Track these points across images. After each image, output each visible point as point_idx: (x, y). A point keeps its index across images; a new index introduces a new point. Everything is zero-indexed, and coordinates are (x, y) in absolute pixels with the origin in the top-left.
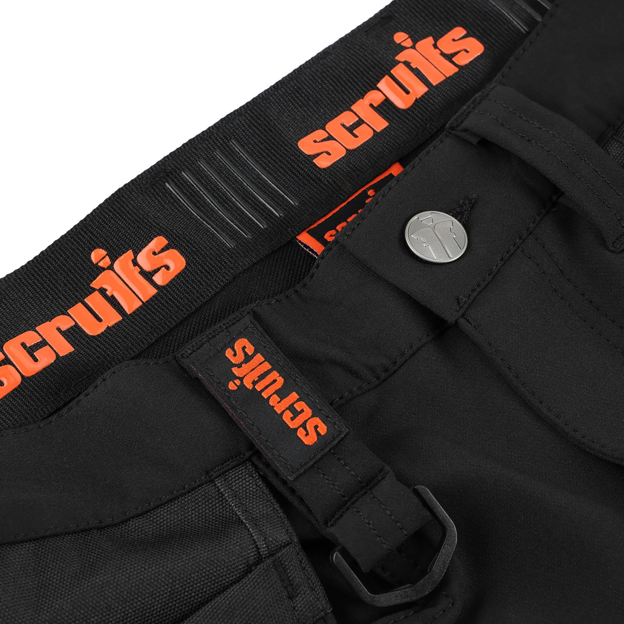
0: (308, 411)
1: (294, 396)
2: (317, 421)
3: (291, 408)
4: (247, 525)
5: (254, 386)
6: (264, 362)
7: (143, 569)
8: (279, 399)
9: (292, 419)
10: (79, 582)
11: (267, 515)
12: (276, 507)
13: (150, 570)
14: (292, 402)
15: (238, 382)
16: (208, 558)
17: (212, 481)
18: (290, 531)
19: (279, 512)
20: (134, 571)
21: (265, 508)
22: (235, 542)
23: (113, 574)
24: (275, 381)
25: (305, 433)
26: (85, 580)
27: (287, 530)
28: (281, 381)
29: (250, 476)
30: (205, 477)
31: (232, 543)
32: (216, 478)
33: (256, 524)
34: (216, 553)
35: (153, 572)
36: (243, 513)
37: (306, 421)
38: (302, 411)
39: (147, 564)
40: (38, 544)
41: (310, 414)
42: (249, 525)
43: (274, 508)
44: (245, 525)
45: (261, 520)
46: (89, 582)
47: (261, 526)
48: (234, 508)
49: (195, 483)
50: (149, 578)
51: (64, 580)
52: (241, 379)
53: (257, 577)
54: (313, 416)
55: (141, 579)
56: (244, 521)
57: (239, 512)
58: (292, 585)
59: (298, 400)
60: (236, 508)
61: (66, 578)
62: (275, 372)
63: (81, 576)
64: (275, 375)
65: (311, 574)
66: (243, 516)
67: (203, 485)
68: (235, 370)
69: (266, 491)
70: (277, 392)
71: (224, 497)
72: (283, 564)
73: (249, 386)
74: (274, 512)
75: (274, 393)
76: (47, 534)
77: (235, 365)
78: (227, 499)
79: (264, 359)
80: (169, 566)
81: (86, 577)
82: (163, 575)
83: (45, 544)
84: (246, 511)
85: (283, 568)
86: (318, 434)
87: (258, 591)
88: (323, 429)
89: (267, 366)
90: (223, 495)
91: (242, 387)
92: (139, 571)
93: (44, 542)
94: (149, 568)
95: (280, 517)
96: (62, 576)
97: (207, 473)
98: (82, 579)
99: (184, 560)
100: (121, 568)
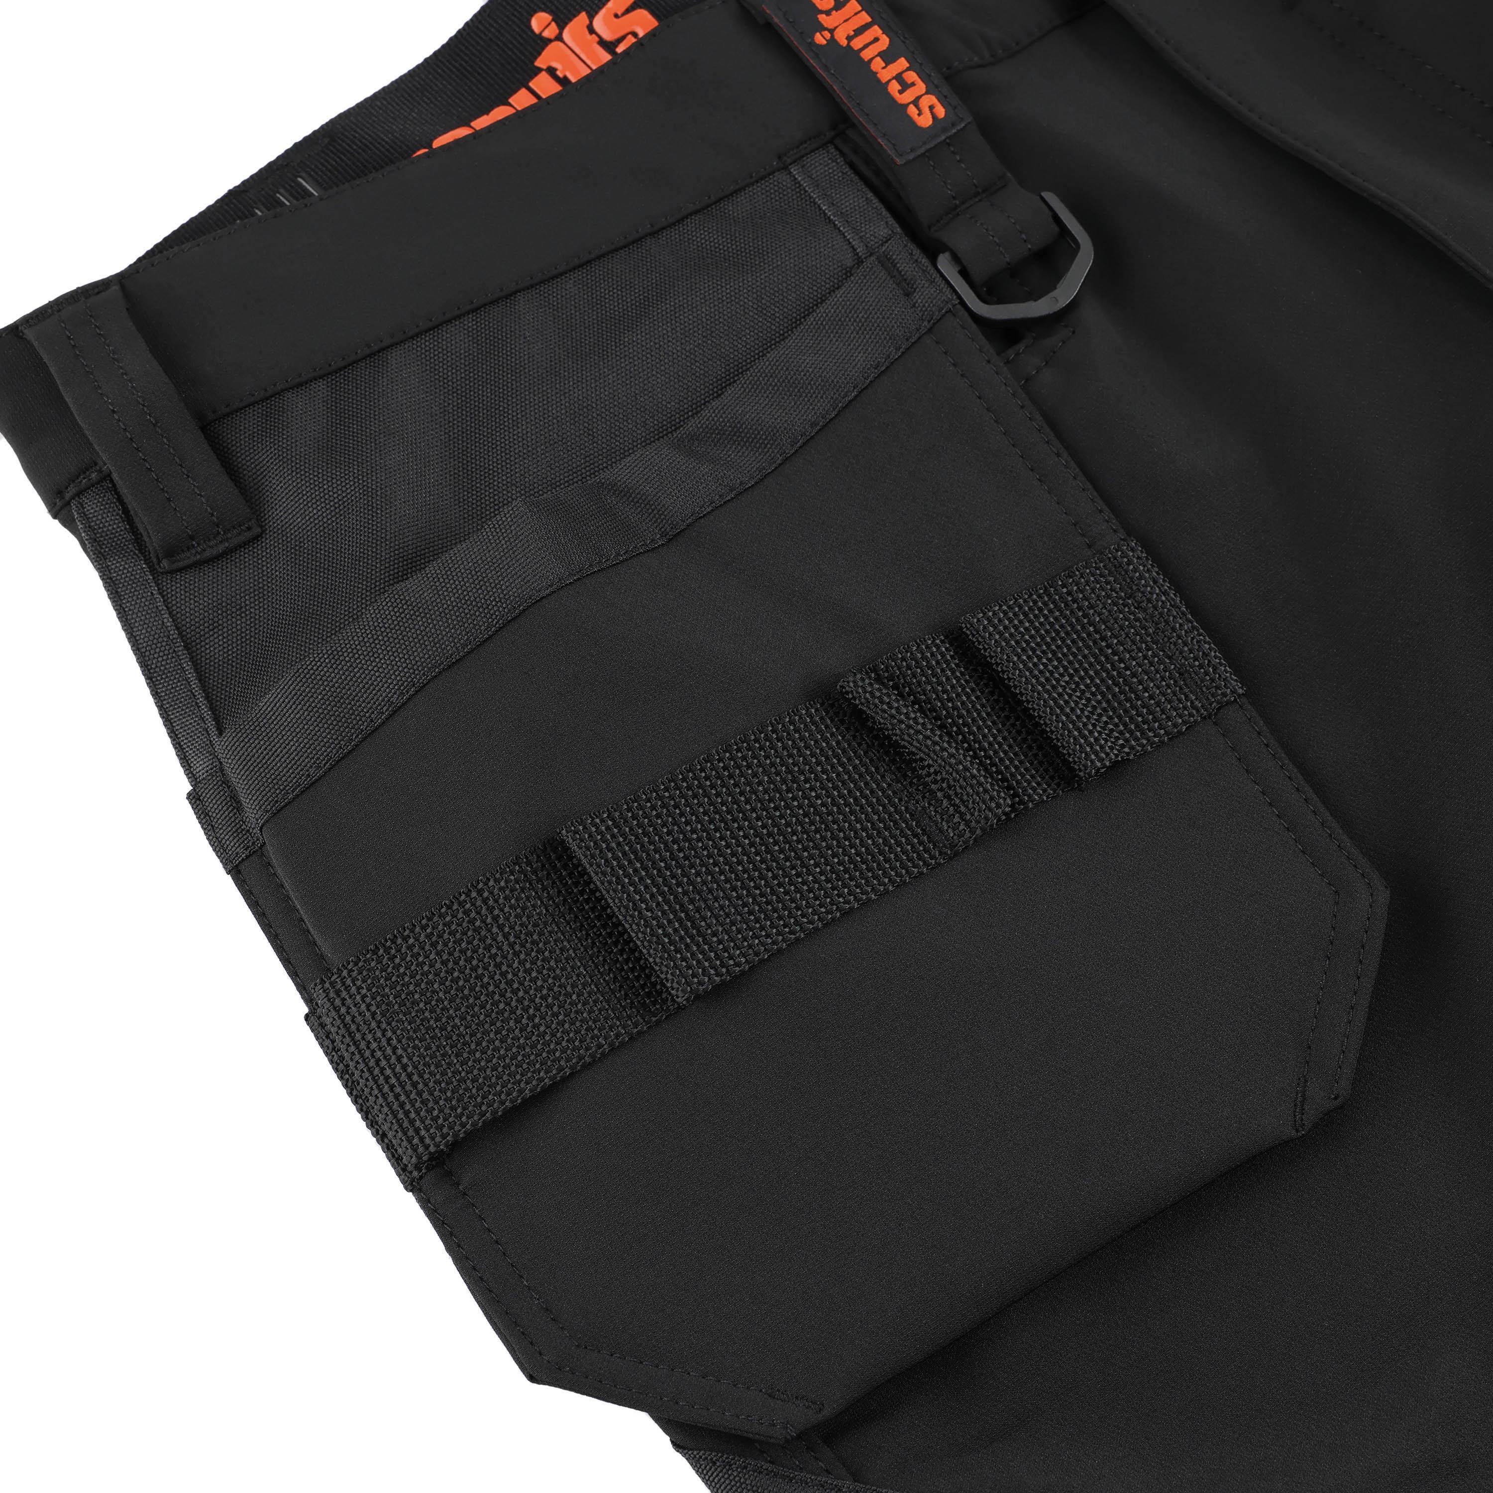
0: (921, 87)
1: (902, 63)
2: (932, 99)
3: (899, 78)
4: (837, 223)
5: (849, 43)
6: (859, 12)
7: (719, 287)
8: (884, 65)
9: (901, 92)
10: (647, 311)
11: (860, 208)
12: (869, 196)
13: (728, 287)
14: (900, 71)
15: (827, 35)
16: (795, 266)
17: (786, 168)
18: (890, 223)
19: (874, 202)
20: (709, 290)
21: (856, 199)
22: (825, 243)
23: (685, 297)
24: (876, 40)
25: (917, 112)
26: (653, 307)
27: (887, 222)
28: (884, 42)
29: (833, 161)
30: (777, 163)
31: (822, 245)
32: (790, 165)
33: (847, 221)
34: (805, 259)
35: (732, 289)
36: (829, 207)
37: (919, 98)
38: (913, 84)
39: (723, 280)
40: (585, 271)
41: (924, 91)
42: (839, 222)
43: (867, 199)
44: (834, 223)
45: (853, 215)
46: (658, 309)
47: (854, 222)
48: (817, 200)
49: (765, 170)
50: (728, 296)
51: (628, 312)
52: (832, 31)
53: (862, 277)
54: (927, 93)
55: (719, 299)
56: (832, 217)
57: (824, 205)
58: (905, 280)
59: (908, 69)
60: (819, 200)
61: (629, 309)
62: (876, 27)
63: (647, 303)
64: (876, 31)
65: (925, 265)
66: (830, 211)
67: (774, 172)
68: (822, 18)
69: (856, 178)
70: (881, 54)
71: (802, 188)
72: (890, 259)
73: (844, 43)
74: (867, 203)
75: (877, 56)
76: (593, 256)
77: (822, 12)
78: (807, 189)
79: (860, 8)
80: (750, 279)
81: (653, 303)
82: (745, 291)
83: (593, 269)
84: (833, 204)
85: (892, 263)
86: (934, 117)
87: (867, 292)
88: (941, 112)
89: (865, 18)
90: (800, 185)
91: (832, 41)
92: (715, 289)
93: (591, 268)
94: (726, 284)
95: (876, 208)
96: (625, 307)
97: (780, 158)
98: (649, 306)
99: (766, 270)
100: (693, 288)
